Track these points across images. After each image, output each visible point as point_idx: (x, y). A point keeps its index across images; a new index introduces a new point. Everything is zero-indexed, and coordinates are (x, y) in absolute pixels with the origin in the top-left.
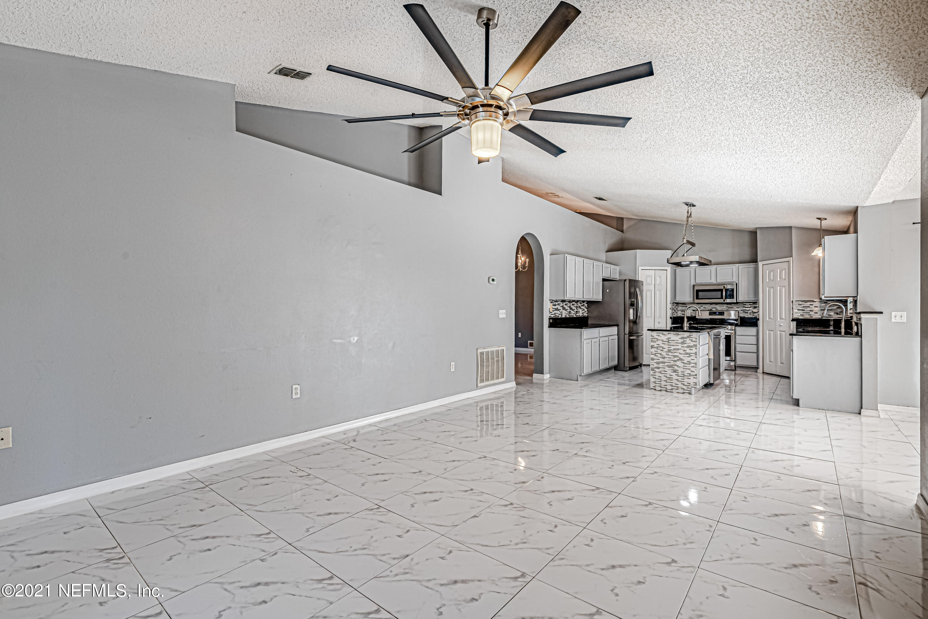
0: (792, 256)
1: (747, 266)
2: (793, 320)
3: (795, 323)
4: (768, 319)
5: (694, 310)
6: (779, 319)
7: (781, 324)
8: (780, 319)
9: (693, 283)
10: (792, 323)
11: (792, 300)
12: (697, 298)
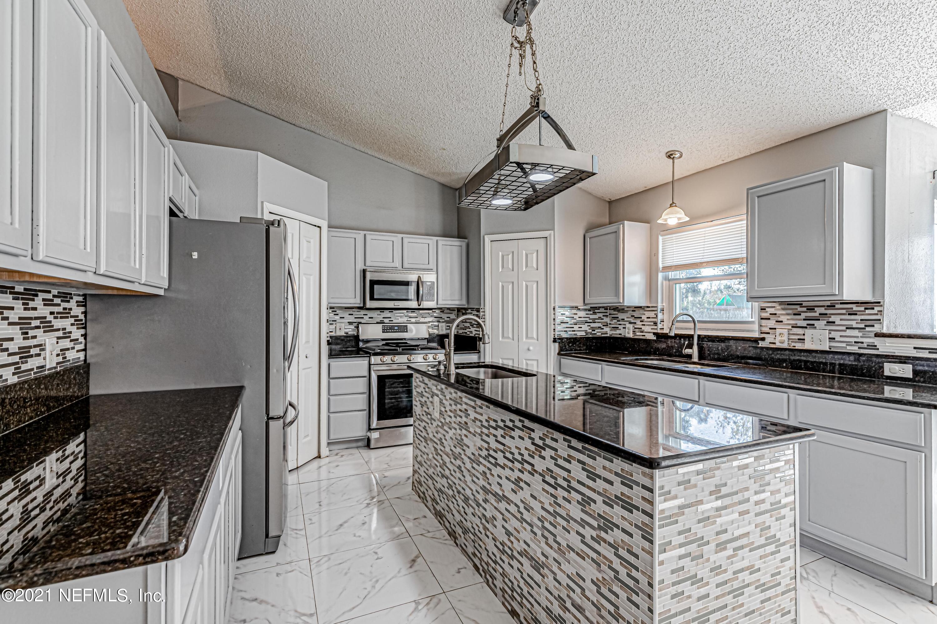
0: (553, 229)
1: (450, 243)
2: (555, 341)
3: (557, 345)
4: (501, 339)
5: (350, 323)
6: (524, 339)
7: (531, 348)
8: (527, 337)
9: (360, 266)
10: (552, 344)
11: (553, 306)
12: (372, 298)
